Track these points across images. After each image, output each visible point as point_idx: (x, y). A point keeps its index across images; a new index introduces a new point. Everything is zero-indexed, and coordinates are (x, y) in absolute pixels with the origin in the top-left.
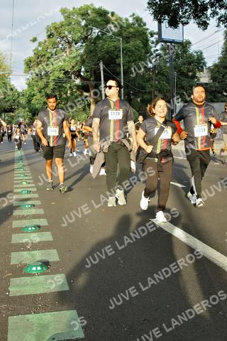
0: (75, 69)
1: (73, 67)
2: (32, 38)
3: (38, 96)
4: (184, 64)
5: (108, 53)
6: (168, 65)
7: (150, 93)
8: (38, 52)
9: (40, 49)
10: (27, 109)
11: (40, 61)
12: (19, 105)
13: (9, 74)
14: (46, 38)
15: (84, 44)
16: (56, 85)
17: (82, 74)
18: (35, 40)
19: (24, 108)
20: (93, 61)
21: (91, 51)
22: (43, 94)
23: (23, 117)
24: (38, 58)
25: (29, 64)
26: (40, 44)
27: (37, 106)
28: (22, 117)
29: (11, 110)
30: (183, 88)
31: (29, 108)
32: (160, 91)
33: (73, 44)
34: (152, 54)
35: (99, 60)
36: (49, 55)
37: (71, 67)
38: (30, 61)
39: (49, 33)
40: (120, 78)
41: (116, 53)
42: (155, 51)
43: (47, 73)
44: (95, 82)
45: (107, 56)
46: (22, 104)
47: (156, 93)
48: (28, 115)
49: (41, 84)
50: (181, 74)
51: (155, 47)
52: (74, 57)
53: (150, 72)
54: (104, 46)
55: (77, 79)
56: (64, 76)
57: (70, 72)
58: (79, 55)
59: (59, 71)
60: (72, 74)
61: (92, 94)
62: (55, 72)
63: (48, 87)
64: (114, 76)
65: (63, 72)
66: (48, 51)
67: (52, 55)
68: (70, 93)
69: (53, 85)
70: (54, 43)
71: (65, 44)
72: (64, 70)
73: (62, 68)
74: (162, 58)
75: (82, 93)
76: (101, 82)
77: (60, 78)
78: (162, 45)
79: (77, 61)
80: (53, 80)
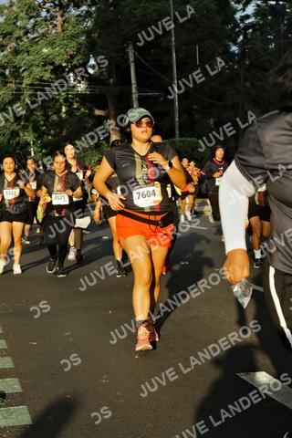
0: (75, 62)
6: (272, 46)
7: (235, 106)
15: (93, 9)
20: (113, 44)
21: (108, 24)
34: (237, 25)
35: (125, 41)
37: (66, 57)
40: (172, 78)
42: (243, 18)
44: (117, 89)
51: (244, 10)
52: (73, 37)
53: (234, 62)
54: (136, 12)
55: (80, 82)
56: (53, 77)
57: (65, 67)
58: (83, 32)
59: (43, 66)
60: (68, 72)
61: (112, 113)
62: (34, 68)
63: (20, 100)
64: (158, 74)
65: (51, 67)
66: (18, 24)
67: (26, 33)
68: (66, 113)
69: (30, 96)
70: (30, 8)
71: (52, 10)
72: (52, 64)
73: (47, 60)
74: (258, 33)
75: (92, 111)
76: (131, 87)
77: (44, 81)
78: (258, 5)
79: (79, 44)
80: (30, 85)
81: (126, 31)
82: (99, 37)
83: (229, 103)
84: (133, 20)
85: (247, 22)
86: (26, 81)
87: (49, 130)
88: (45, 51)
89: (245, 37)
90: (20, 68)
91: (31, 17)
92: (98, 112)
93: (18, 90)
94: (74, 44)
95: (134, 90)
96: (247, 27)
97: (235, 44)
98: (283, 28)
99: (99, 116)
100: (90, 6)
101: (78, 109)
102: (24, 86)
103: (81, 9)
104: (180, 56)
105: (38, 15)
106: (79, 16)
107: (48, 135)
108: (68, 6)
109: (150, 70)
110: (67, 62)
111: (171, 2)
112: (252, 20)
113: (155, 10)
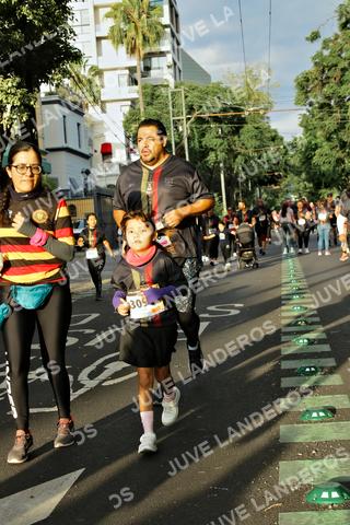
2: (308, 36)
3: (326, 147)
8: (323, 60)
9: (326, 53)
10: (304, 176)
11: (328, 78)
12: (288, 168)
13: (266, 109)
14: (336, 30)
18: (315, 37)
19: (298, 174)
22: (336, 143)
23: (297, 191)
24: (323, 72)
25: (304, 86)
26: (326, 44)
27: (323, 168)
28: (293, 193)
29: (273, 180)
31: (308, 173)
38: (308, 80)
39: (344, 20)
43: (341, 98)
46: (293, 166)
48: (305, 188)
49: (331, 123)
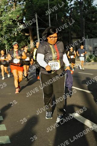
0: (19, 19)
1: (18, 17)
4: (90, 13)
5: (40, 7)
6: (79, 14)
7: (68, 32)
15: (25, 2)
16: (7, 29)
17: (24, 22)
20: (31, 13)
21: (29, 7)
30: (89, 29)
32: (74, 31)
33: (18, 2)
34: (68, 7)
35: (35, 12)
36: (2, 10)
37: (16, 17)
40: (49, 24)
41: (45, 7)
42: (70, 5)
44: (32, 27)
45: (40, 10)
47: (72, 32)
50: (88, 19)
51: (71, 3)
52: (19, 11)
53: (68, 19)
54: (38, 3)
55: (21, 25)
56: (12, 23)
57: (16, 20)
58: (21, 10)
59: (9, 20)
60: (17, 22)
61: (31, 34)
62: (7, 21)
63: (2, 30)
64: (45, 23)
65: (12, 20)
66: (2, 7)
67: (4, 10)
68: (16, 35)
69: (6, 29)
70: (5, 2)
71: (12, 3)
72: (12, 19)
73: (11, 18)
74: (75, 10)
75: (24, 34)
76: (36, 27)
77: (10, 25)
78: (75, 1)
79: (20, 13)
80: (6, 26)
81: (35, 9)
82: (26, 11)
83: (66, 31)
84: (37, 6)
85: (72, 6)
86: (4, 25)
87: (12, 40)
88: (10, 15)
89: (71, 11)
90: (2, 21)
91: (5, 5)
92: (26, 34)
93: (2, 27)
94: (19, 13)
95: (37, 27)
96: (71, 8)
97: (68, 13)
98: (83, 9)
99: (27, 35)
100: (23, 2)
101: (20, 33)
102: (3, 26)
103: (21, 2)
104: (51, 17)
105: (8, 5)
106: (20, 5)
107: (11, 41)
108: (17, 1)
109: (42, 21)
110: (17, 19)
111: (48, 0)
112: (73, 6)
113: (43, 3)
